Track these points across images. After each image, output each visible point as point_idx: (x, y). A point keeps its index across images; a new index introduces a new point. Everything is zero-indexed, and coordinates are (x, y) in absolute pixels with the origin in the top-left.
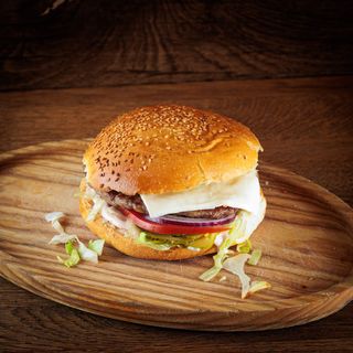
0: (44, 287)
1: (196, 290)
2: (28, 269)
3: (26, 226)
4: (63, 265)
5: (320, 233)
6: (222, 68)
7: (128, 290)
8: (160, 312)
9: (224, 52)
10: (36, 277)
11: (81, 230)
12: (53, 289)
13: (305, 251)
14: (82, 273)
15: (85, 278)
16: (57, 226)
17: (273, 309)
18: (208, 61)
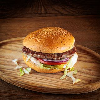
0: (14, 82)
1: (59, 82)
2: (9, 77)
3: (7, 64)
4: (19, 75)
5: (93, 64)
6: (60, 12)
7: (39, 82)
8: (49, 89)
9: (60, 8)
10: (12, 79)
11: (24, 65)
12: (17, 83)
13: (90, 70)
14: (25, 78)
15: (26, 79)
16: (16, 63)
17: (83, 88)
18: (56, 10)
